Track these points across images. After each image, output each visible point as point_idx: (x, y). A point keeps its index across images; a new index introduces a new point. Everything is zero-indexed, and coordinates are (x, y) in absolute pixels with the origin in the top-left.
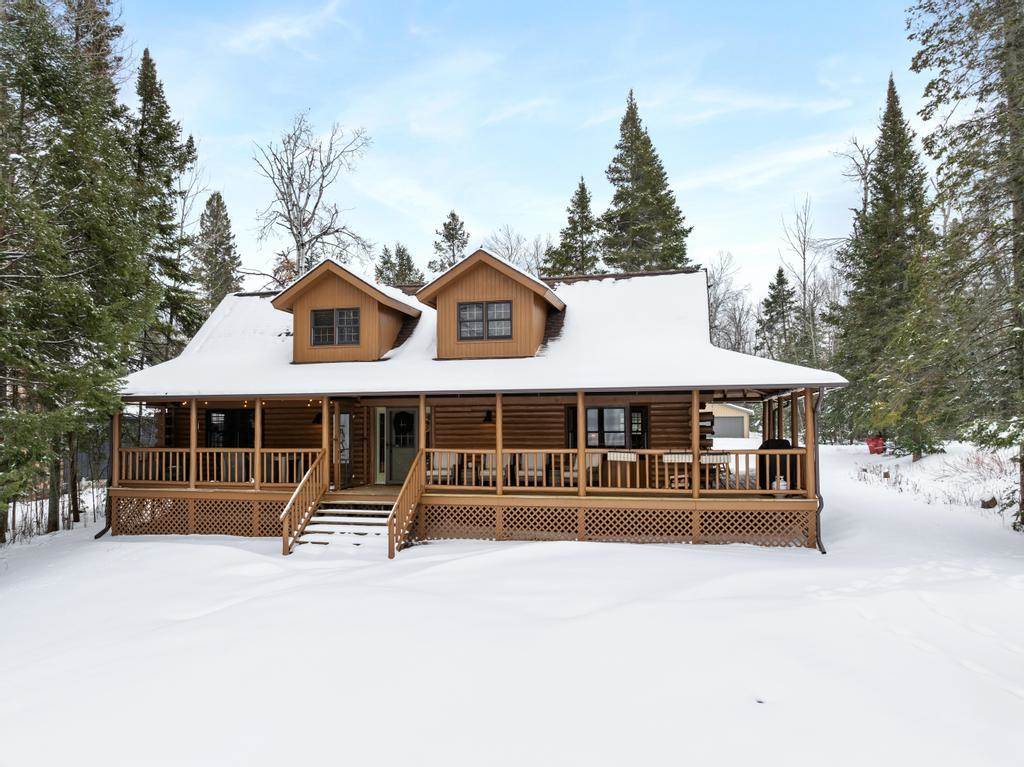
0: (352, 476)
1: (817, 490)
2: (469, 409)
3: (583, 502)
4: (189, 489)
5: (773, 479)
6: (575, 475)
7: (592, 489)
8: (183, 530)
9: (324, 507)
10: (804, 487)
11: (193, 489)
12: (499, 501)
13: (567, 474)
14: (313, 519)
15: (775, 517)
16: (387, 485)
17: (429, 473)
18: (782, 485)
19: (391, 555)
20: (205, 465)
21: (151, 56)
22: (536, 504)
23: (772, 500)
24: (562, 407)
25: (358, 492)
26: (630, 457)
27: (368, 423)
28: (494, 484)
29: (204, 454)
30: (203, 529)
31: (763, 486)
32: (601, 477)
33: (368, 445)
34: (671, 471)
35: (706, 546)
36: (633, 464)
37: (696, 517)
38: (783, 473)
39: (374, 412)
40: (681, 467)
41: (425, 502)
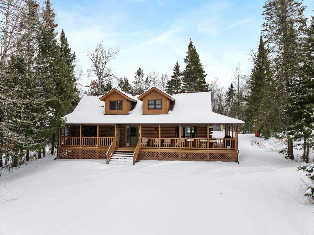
0: (121, 144)
1: (237, 149)
2: (151, 127)
3: (181, 151)
4: (79, 147)
5: (227, 146)
6: (179, 144)
7: (183, 148)
8: (78, 157)
9: (115, 152)
10: (234, 148)
11: (80, 147)
12: (159, 150)
13: (176, 144)
14: (113, 155)
15: (227, 155)
16: (129, 146)
17: (142, 143)
18: (229, 147)
19: (134, 164)
20: (83, 141)
21: (64, 31)
22: (169, 151)
23: (226, 151)
24: (175, 127)
25: (123, 148)
26: (192, 140)
27: (125, 130)
28: (158, 146)
29: (84, 138)
30: (83, 157)
31: (224, 148)
32: (185, 144)
33: (125, 136)
34: (202, 144)
35: (210, 162)
36: (193, 142)
37: (208, 155)
38: (229, 144)
39: (126, 127)
40: (205, 142)
41: (141, 151)
